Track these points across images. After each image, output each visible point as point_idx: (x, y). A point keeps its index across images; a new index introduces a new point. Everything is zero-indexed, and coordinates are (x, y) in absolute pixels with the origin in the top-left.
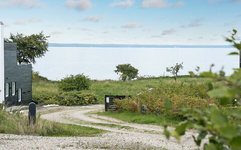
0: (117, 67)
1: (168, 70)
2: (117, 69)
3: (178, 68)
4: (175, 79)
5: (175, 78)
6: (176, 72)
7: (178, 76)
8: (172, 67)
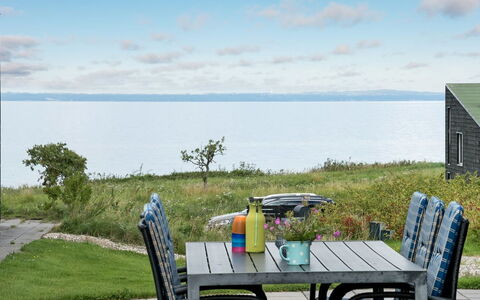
0: (32, 152)
1: (186, 158)
2: (30, 158)
3: (210, 152)
4: (205, 180)
5: (204, 176)
6: (206, 161)
7: (211, 173)
8: (197, 150)
